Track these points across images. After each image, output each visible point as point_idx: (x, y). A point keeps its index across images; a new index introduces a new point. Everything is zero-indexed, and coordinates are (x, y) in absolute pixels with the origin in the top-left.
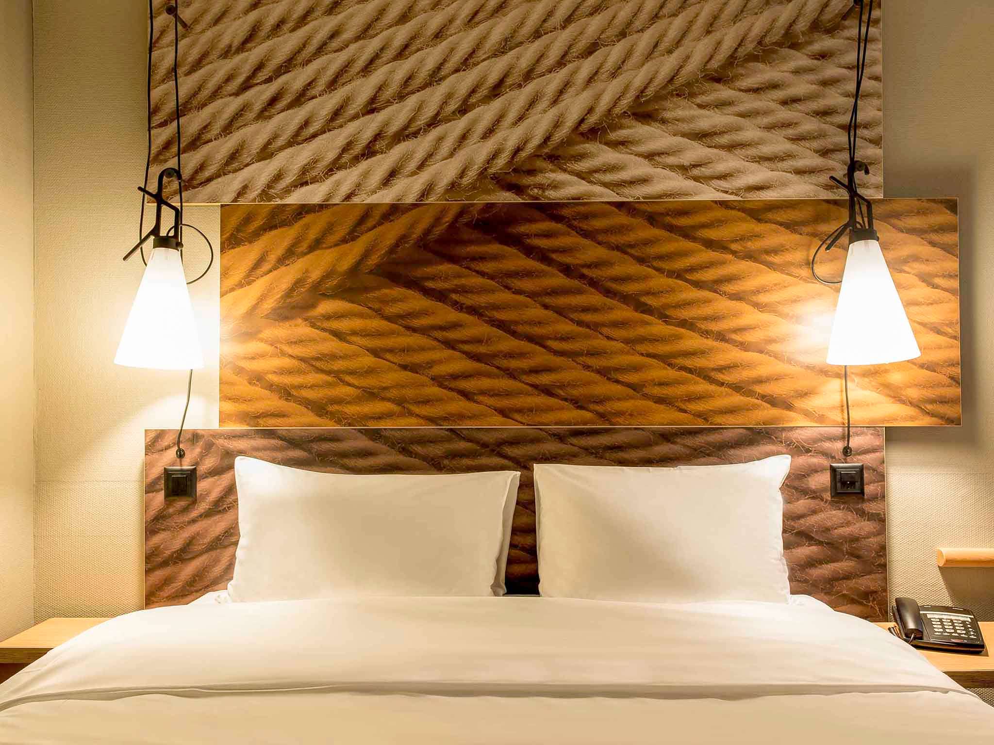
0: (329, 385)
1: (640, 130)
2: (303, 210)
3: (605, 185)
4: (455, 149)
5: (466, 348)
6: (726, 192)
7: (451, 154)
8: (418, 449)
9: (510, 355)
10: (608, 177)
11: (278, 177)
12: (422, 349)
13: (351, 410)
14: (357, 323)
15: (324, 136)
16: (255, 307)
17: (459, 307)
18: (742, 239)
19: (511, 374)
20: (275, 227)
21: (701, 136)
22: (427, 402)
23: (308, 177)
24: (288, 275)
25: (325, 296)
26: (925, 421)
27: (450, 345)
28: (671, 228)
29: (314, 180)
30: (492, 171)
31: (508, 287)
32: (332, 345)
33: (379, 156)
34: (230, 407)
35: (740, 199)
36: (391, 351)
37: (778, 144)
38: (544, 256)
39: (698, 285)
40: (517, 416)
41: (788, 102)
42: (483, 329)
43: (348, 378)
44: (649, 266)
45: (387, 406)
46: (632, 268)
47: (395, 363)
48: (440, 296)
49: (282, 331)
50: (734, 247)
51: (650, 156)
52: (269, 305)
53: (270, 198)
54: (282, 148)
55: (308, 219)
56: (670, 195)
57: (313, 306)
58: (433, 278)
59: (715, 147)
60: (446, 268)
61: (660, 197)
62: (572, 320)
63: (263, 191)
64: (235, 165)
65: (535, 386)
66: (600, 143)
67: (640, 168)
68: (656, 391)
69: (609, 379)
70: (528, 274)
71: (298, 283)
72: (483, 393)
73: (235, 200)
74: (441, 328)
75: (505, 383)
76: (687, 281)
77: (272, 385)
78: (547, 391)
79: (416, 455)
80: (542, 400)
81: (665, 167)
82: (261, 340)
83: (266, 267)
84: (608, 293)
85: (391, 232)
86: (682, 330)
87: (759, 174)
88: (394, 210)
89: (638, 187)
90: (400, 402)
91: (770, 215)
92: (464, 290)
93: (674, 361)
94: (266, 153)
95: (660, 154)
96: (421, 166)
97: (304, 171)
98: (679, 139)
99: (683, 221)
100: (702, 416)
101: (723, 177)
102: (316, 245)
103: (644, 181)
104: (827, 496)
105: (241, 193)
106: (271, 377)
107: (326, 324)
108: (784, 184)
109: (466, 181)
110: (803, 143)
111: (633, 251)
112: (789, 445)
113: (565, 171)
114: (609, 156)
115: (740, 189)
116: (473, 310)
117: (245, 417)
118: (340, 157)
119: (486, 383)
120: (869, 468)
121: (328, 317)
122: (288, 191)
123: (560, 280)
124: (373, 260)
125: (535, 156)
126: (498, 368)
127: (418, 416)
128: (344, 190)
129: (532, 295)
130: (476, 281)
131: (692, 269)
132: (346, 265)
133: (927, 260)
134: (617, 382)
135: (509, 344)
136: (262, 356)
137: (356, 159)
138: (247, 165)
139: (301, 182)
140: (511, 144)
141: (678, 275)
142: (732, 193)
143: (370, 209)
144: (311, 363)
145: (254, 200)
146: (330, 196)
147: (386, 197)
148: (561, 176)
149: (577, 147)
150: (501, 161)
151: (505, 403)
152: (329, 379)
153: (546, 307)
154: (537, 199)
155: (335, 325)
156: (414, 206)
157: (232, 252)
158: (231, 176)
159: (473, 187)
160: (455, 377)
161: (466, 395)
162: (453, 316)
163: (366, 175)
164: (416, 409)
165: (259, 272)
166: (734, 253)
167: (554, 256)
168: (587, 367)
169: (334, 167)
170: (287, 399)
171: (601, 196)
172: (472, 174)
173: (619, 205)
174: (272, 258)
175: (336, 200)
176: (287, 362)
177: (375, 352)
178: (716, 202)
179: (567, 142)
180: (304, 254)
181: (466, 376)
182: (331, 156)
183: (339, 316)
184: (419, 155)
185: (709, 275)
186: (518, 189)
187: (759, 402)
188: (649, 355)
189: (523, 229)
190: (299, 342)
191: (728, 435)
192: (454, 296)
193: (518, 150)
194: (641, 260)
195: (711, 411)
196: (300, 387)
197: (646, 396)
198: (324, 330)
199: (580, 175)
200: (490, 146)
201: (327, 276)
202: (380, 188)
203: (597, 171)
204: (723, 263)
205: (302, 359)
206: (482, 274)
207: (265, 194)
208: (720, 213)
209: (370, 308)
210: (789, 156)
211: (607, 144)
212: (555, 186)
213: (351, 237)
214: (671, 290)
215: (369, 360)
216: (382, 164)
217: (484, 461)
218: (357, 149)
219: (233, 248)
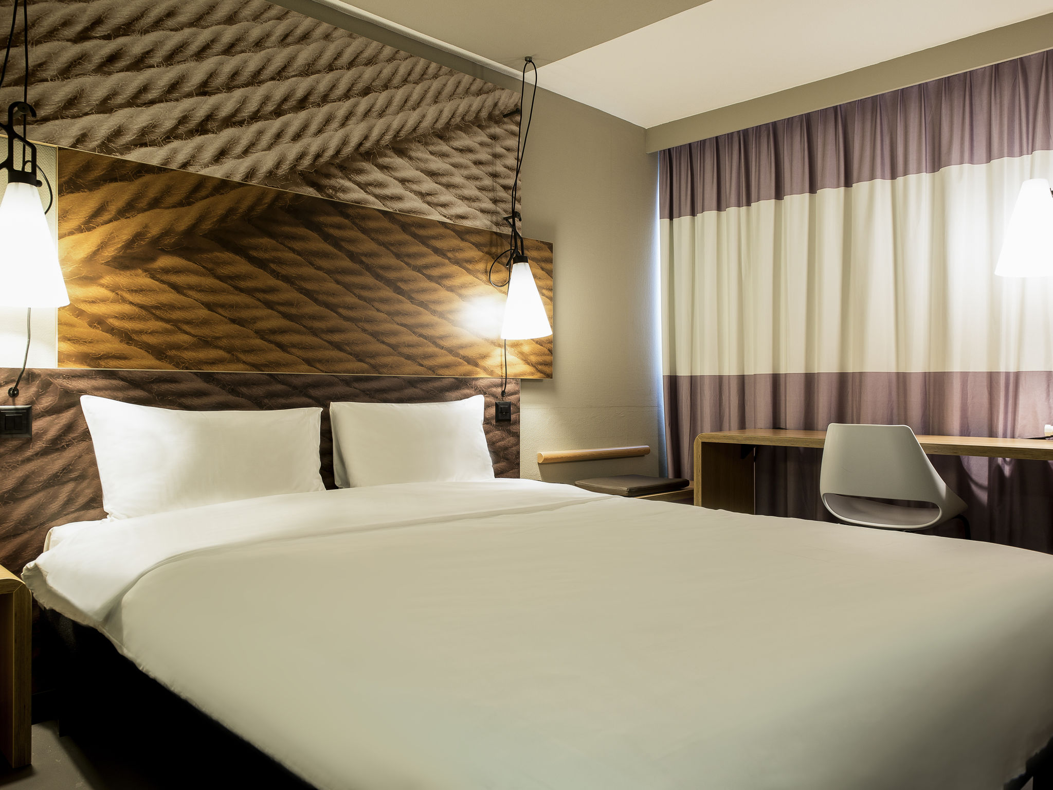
0: (166, 332)
1: (397, 161)
2: (142, 169)
3: (376, 196)
4: (272, 144)
5: (282, 309)
6: (445, 217)
7: (269, 147)
8: (244, 390)
9: (313, 317)
10: (378, 191)
11: (118, 132)
12: (247, 307)
13: (188, 355)
14: (193, 280)
15: (162, 105)
16: (95, 253)
17: (276, 275)
18: (453, 250)
19: (314, 332)
20: (115, 180)
21: (432, 174)
22: (251, 351)
23: (147, 139)
24: (127, 229)
25: (165, 251)
26: (537, 376)
27: (269, 305)
28: (415, 236)
29: (153, 144)
30: (300, 168)
31: (312, 264)
32: (170, 297)
33: (211, 136)
34: (67, 347)
35: (453, 223)
36: (223, 306)
37: (471, 190)
38: (336, 242)
39: (430, 278)
40: (318, 365)
41: (478, 163)
42: (293, 295)
43: (186, 328)
44: (402, 261)
45: (220, 353)
46: (393, 261)
47: (226, 317)
48: (261, 264)
49: (124, 279)
50: (449, 255)
51: (403, 181)
52: (110, 252)
53: (110, 151)
54: (121, 106)
55: (147, 178)
56: (414, 212)
57: (153, 259)
58: (256, 248)
59: (439, 184)
60: (265, 241)
61: (409, 212)
62: (355, 294)
63: (103, 143)
64: (73, 111)
65: (330, 343)
66: (373, 164)
67: (396, 189)
68: (406, 350)
69: (378, 340)
70: (325, 255)
71: (138, 237)
72: (294, 346)
73: (74, 146)
74: (264, 291)
75: (309, 339)
76: (424, 274)
77: (113, 329)
78: (338, 346)
79: (243, 395)
80: (335, 354)
81: (412, 191)
82: (102, 286)
83: (106, 216)
84: (378, 277)
85: (223, 203)
86: (421, 309)
87: (461, 208)
88: (224, 185)
89: (395, 202)
90: (230, 350)
91: (467, 237)
92: (280, 262)
93: (416, 330)
94: (105, 107)
95: (408, 181)
96: (246, 152)
97: (144, 132)
98: (419, 173)
99: (422, 232)
100: (432, 369)
101: (444, 205)
102: (155, 204)
103: (399, 198)
104: (494, 422)
105: (82, 139)
106: (112, 321)
107: (165, 277)
108: (475, 218)
109: (281, 172)
110: (484, 192)
111: (392, 248)
112: (476, 389)
113: (350, 180)
114: (376, 175)
115: (452, 216)
116: (287, 279)
117: (84, 358)
118: (176, 128)
119: (296, 338)
120: (513, 404)
121: (166, 271)
122: (128, 148)
123: (347, 263)
124: (207, 226)
125: (330, 163)
126: (304, 326)
127: (244, 362)
128: (181, 158)
129: (329, 272)
130: (290, 255)
131: (427, 267)
132: (182, 226)
133: (540, 278)
134: (383, 342)
135: (312, 308)
136: (103, 300)
137: (191, 133)
138: (86, 114)
139: (141, 141)
140: (313, 150)
141: (419, 269)
142: (448, 218)
143: (204, 179)
144: (150, 311)
145: (94, 150)
146: (167, 161)
147: (217, 172)
148: (347, 184)
149: (358, 164)
150: (307, 162)
151: (310, 354)
152: (168, 326)
153: (338, 282)
154: (331, 197)
155: (174, 278)
156: (240, 185)
157: (71, 197)
158: (68, 121)
159: (286, 177)
160: (273, 332)
161: (282, 347)
162: (272, 282)
163: (200, 149)
164: (242, 356)
165: (100, 219)
166: (449, 259)
167: (343, 244)
168: (364, 331)
169: (171, 135)
170: (128, 343)
171: (374, 204)
172: (285, 167)
173: (385, 213)
174: (113, 209)
175: (174, 166)
176: (126, 308)
177: (209, 306)
178: (439, 222)
179: (351, 158)
180: (144, 210)
181: (283, 331)
182: (168, 124)
183: (177, 271)
184: (244, 142)
185: (436, 272)
186: (319, 188)
187: (461, 361)
188: (402, 325)
189: (322, 219)
190: (139, 291)
191: (445, 382)
192: (273, 266)
193: (318, 156)
194: (398, 256)
195: (436, 366)
196: (141, 332)
197: (401, 354)
198: (163, 282)
199: (359, 185)
200: (296, 148)
201: (166, 233)
202: (212, 164)
203: (370, 184)
204: (443, 265)
205: (142, 307)
206: (293, 250)
207: (105, 145)
208: (441, 230)
209: (204, 267)
210: (477, 199)
211: (376, 166)
212: (344, 190)
213: (187, 201)
214: (415, 280)
215: (203, 313)
216: (213, 142)
217: (295, 400)
218: (192, 124)
219: (72, 192)
